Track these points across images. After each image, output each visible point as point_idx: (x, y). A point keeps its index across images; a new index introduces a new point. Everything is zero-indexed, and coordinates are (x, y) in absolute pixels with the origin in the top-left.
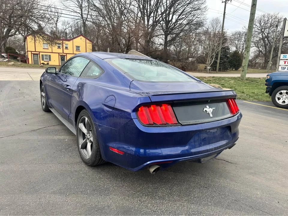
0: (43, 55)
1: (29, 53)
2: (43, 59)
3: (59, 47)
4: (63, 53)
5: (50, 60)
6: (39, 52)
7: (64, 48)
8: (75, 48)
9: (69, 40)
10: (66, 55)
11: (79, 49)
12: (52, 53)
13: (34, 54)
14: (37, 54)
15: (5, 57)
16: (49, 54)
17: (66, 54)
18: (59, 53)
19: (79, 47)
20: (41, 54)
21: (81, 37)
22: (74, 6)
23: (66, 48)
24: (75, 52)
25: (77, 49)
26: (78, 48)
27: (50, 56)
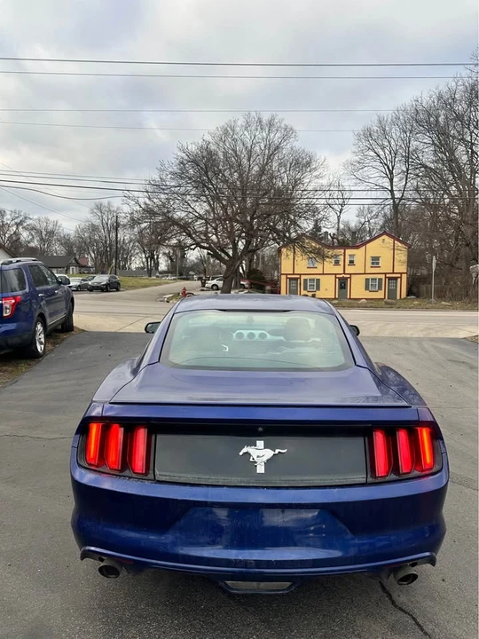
0: (305, 280)
1: (283, 277)
2: (305, 288)
3: (337, 263)
4: (344, 273)
5: (318, 288)
6: (300, 275)
7: (347, 262)
8: (369, 262)
9: (358, 247)
10: (350, 278)
11: (378, 263)
12: (323, 274)
13: (291, 279)
14: (296, 279)
15: (247, 286)
16: (318, 277)
17: (351, 274)
18: (335, 274)
19: (378, 258)
20: (303, 277)
21: (385, 237)
22: (377, 175)
23: (352, 262)
24: (369, 270)
25: (373, 263)
26: (375, 260)
27: (318, 280)
